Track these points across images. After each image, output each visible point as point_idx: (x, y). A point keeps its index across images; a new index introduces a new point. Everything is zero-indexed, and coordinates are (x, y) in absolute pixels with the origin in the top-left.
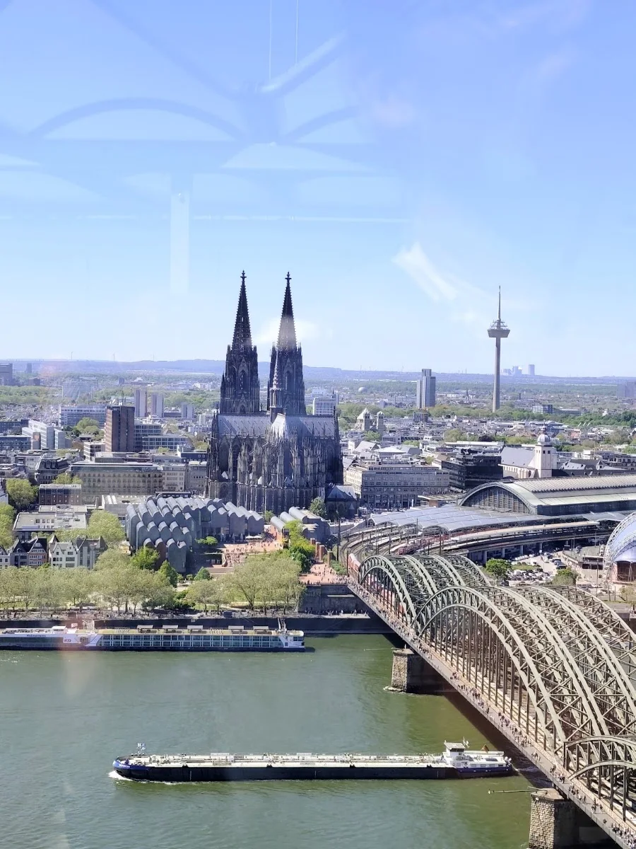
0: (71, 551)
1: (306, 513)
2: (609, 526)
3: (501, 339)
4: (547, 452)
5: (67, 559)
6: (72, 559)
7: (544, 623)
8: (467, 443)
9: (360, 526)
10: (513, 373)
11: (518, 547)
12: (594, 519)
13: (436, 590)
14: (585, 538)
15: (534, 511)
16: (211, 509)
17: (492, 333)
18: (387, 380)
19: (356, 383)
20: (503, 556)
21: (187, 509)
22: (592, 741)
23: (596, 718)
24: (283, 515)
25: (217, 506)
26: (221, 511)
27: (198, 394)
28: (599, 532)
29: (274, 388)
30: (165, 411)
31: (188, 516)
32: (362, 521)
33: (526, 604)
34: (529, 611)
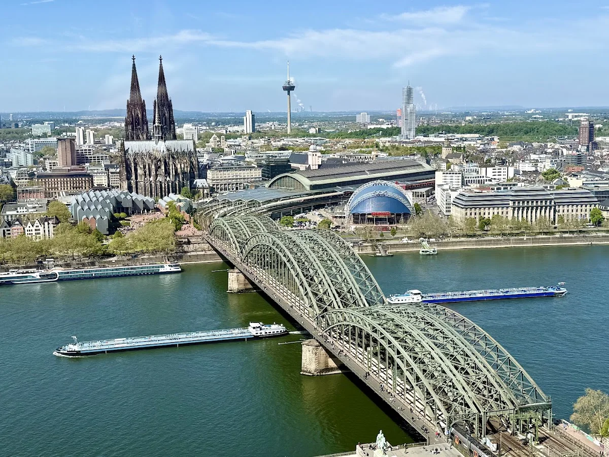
0: (37, 225)
1: (178, 196)
2: (348, 195)
3: (291, 91)
4: (315, 155)
5: (36, 230)
6: (39, 230)
7: (308, 251)
8: (271, 152)
9: (210, 202)
10: (300, 111)
11: (300, 209)
12: (340, 191)
13: (251, 235)
14: (335, 201)
15: (308, 188)
16: (123, 196)
17: (285, 88)
18: (229, 118)
19: (210, 120)
20: (292, 214)
21: (108, 197)
22: (333, 312)
23: (336, 299)
24: (166, 198)
25: (126, 194)
26: (129, 197)
27: (116, 130)
28: (344, 198)
29: (157, 124)
30: (96, 141)
31: (108, 201)
32: (211, 199)
33: (299, 241)
34: (299, 244)
